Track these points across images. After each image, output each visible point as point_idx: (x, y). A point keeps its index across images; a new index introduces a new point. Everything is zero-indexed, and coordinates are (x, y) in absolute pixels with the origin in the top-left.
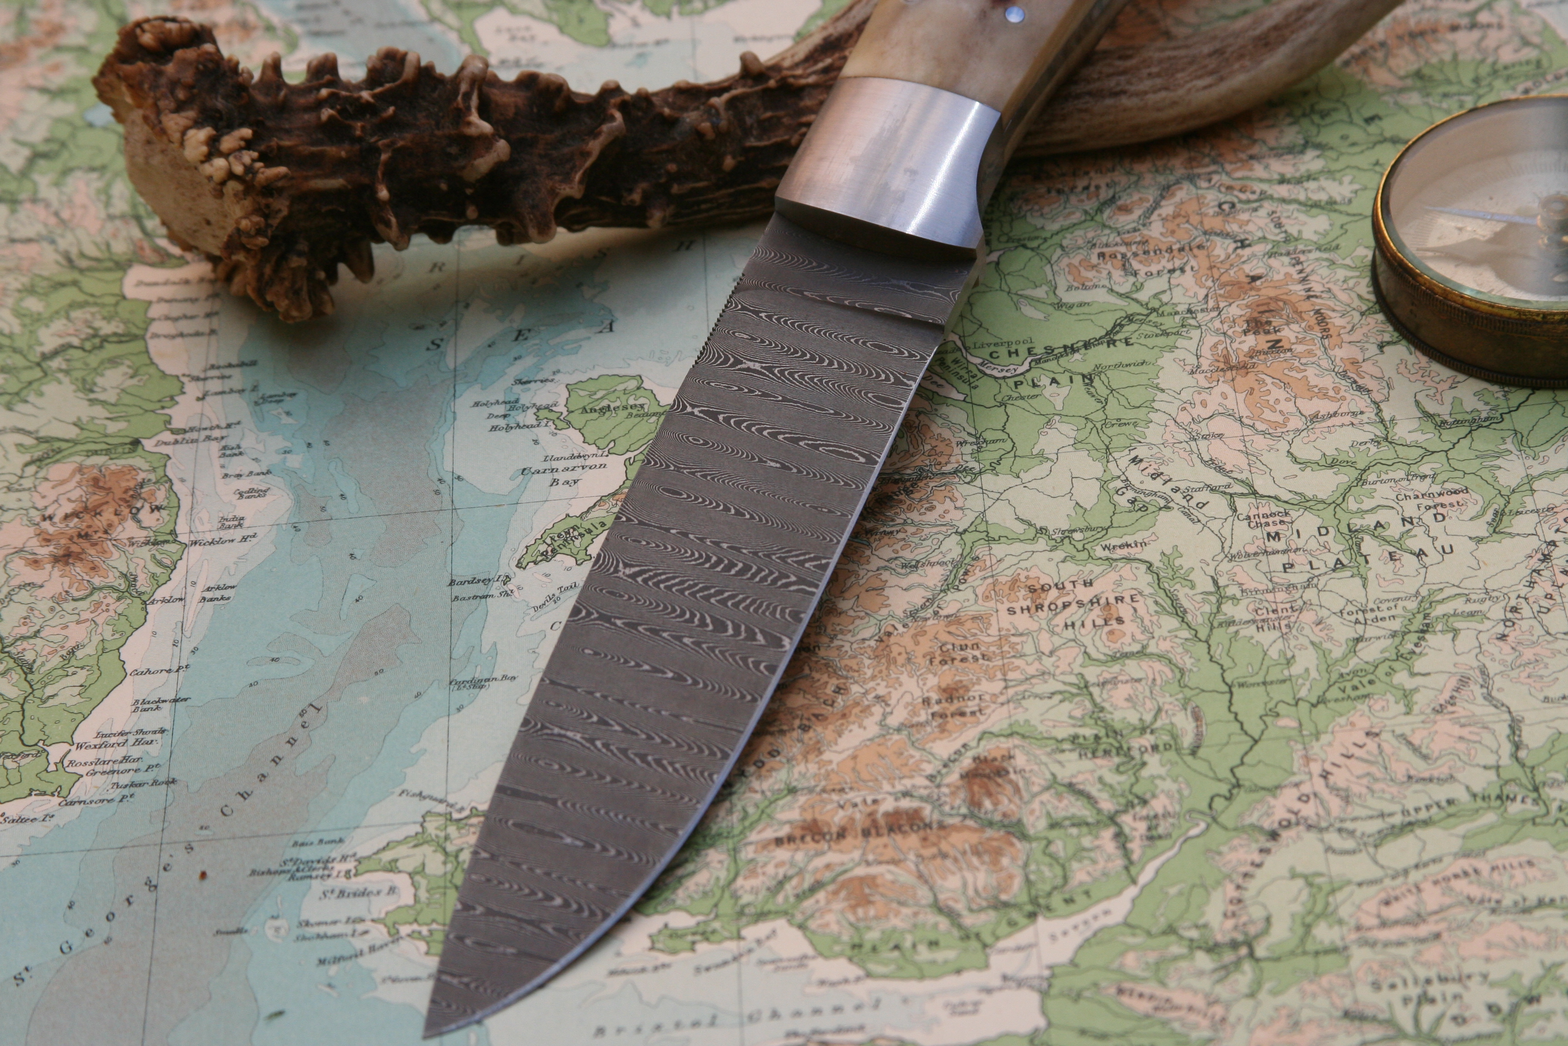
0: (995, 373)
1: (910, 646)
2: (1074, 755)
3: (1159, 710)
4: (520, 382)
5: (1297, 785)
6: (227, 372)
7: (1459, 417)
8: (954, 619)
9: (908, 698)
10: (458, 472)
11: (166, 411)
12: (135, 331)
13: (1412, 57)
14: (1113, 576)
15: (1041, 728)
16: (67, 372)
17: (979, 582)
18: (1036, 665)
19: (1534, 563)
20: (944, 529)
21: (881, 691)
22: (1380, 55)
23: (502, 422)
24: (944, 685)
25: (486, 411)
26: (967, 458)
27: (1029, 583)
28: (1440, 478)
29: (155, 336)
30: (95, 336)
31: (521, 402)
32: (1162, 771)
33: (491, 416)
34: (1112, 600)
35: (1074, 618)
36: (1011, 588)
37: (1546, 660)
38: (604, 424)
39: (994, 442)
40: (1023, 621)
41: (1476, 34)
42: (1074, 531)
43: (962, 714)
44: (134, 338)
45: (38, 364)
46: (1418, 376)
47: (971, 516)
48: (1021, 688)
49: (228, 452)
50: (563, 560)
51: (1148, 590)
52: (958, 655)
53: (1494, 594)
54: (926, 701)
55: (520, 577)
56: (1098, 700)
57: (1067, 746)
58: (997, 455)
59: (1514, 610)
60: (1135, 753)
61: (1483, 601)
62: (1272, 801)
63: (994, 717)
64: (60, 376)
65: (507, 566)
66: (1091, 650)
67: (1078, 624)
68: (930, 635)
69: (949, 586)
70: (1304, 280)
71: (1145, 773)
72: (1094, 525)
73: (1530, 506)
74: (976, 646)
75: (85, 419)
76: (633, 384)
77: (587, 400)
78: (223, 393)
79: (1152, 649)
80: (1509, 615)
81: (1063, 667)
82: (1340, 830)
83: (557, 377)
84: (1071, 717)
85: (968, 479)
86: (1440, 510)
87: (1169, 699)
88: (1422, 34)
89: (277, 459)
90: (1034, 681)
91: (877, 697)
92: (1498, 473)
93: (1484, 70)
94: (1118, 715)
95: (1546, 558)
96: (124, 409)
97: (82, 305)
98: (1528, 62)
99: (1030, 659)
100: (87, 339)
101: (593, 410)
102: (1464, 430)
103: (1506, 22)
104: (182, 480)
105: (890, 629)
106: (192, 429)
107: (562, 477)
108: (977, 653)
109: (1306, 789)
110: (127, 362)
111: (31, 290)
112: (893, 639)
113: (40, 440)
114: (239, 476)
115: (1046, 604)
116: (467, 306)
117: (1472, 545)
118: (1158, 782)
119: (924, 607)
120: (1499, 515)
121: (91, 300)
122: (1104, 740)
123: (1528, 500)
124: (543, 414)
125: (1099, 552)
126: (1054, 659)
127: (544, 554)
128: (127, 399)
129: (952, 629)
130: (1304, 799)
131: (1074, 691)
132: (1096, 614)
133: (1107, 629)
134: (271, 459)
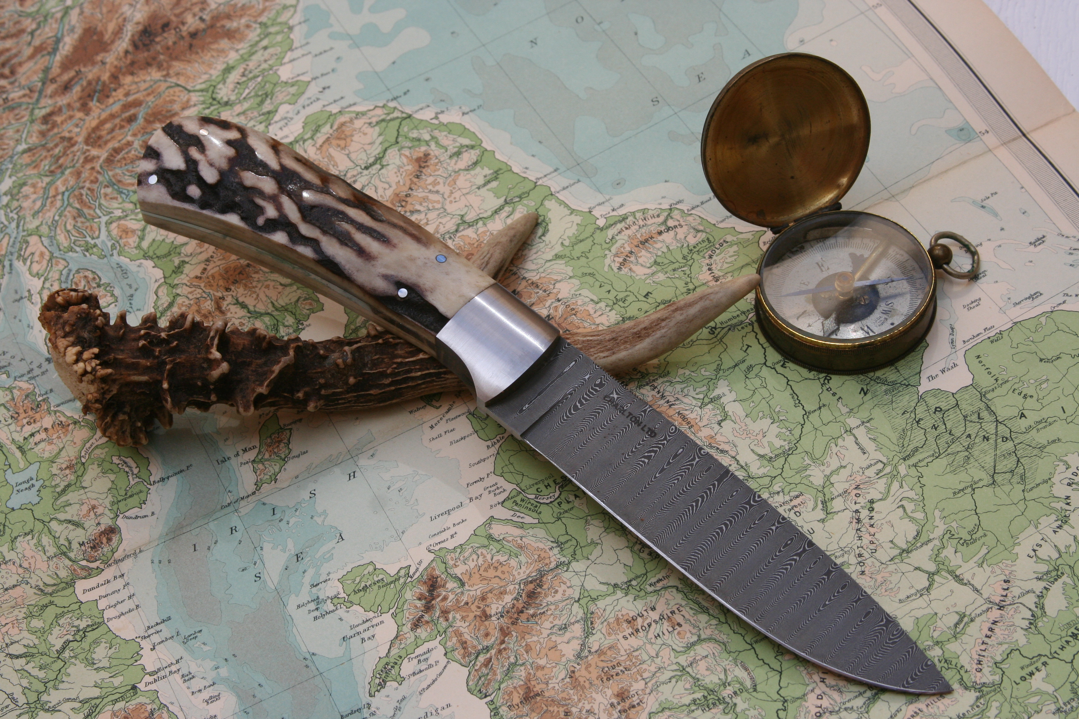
0: (545, 501)
1: (588, 676)
2: (700, 712)
3: (725, 670)
4: (313, 586)
5: (812, 691)
6: (158, 628)
7: (776, 452)
8: (600, 652)
9: (602, 707)
10: (312, 651)
11: (139, 662)
12: (97, 620)
13: (649, 255)
14: (663, 600)
15: (675, 701)
16: (75, 657)
17: (600, 626)
18: (653, 665)
19: (855, 526)
20: (568, 601)
21: (588, 707)
22: (633, 259)
23: (317, 613)
24: (616, 693)
25: (305, 609)
26: (558, 556)
27: (625, 618)
28: (786, 491)
29: (109, 619)
30: (79, 631)
31: (321, 598)
32: (746, 706)
33: (310, 611)
34: (670, 615)
35: (657, 631)
36: (618, 624)
37: (889, 579)
38: (369, 597)
39: (566, 542)
40: (634, 642)
41: (672, 233)
42: (630, 581)
43: (634, 707)
44: (99, 625)
45: (58, 658)
46: (745, 435)
47: (578, 590)
48: (654, 681)
49: (186, 678)
50: (391, 685)
51: (684, 603)
52: (613, 672)
53: (846, 549)
54: (612, 705)
55: (375, 702)
56: (694, 675)
57: (693, 707)
58: (571, 550)
59: (860, 555)
60: (728, 700)
61: (843, 555)
62: (807, 704)
63: (650, 703)
64: (73, 660)
65: (366, 699)
66: (675, 647)
67: (661, 634)
68: (594, 666)
69: (588, 633)
70: (663, 397)
71: (738, 709)
72: (639, 574)
73: (836, 494)
74: (619, 664)
75: (99, 682)
76: (371, 568)
77: (354, 586)
78: (162, 642)
79: (703, 636)
80: (860, 559)
81: (667, 662)
82: (846, 709)
83: (331, 576)
84: (686, 689)
85: (565, 569)
86: (796, 509)
87: (727, 662)
88: (646, 241)
89: (214, 674)
90: (657, 675)
91: (587, 711)
92: (811, 479)
93: (685, 251)
94: (707, 680)
95: (859, 521)
96: (116, 668)
97: (62, 615)
98: (703, 241)
99: (649, 662)
100: (75, 634)
101: (359, 591)
102: (782, 460)
103: (683, 224)
104: (172, 703)
105: (572, 669)
106: (159, 670)
107: (366, 635)
108: (621, 668)
109: (818, 692)
110: (103, 640)
111: (31, 616)
112: (577, 674)
113: (84, 702)
114: (200, 691)
115: (640, 628)
116: (262, 548)
117: (821, 525)
118: (747, 712)
119: (582, 650)
120: (824, 503)
121: (66, 610)
122: (709, 697)
123: (832, 489)
124: (335, 601)
125: (650, 589)
126: (660, 658)
127: (380, 684)
128: (114, 662)
129: (602, 658)
130: (820, 697)
131: (680, 673)
132: (666, 625)
133: (676, 632)
134: (212, 675)
